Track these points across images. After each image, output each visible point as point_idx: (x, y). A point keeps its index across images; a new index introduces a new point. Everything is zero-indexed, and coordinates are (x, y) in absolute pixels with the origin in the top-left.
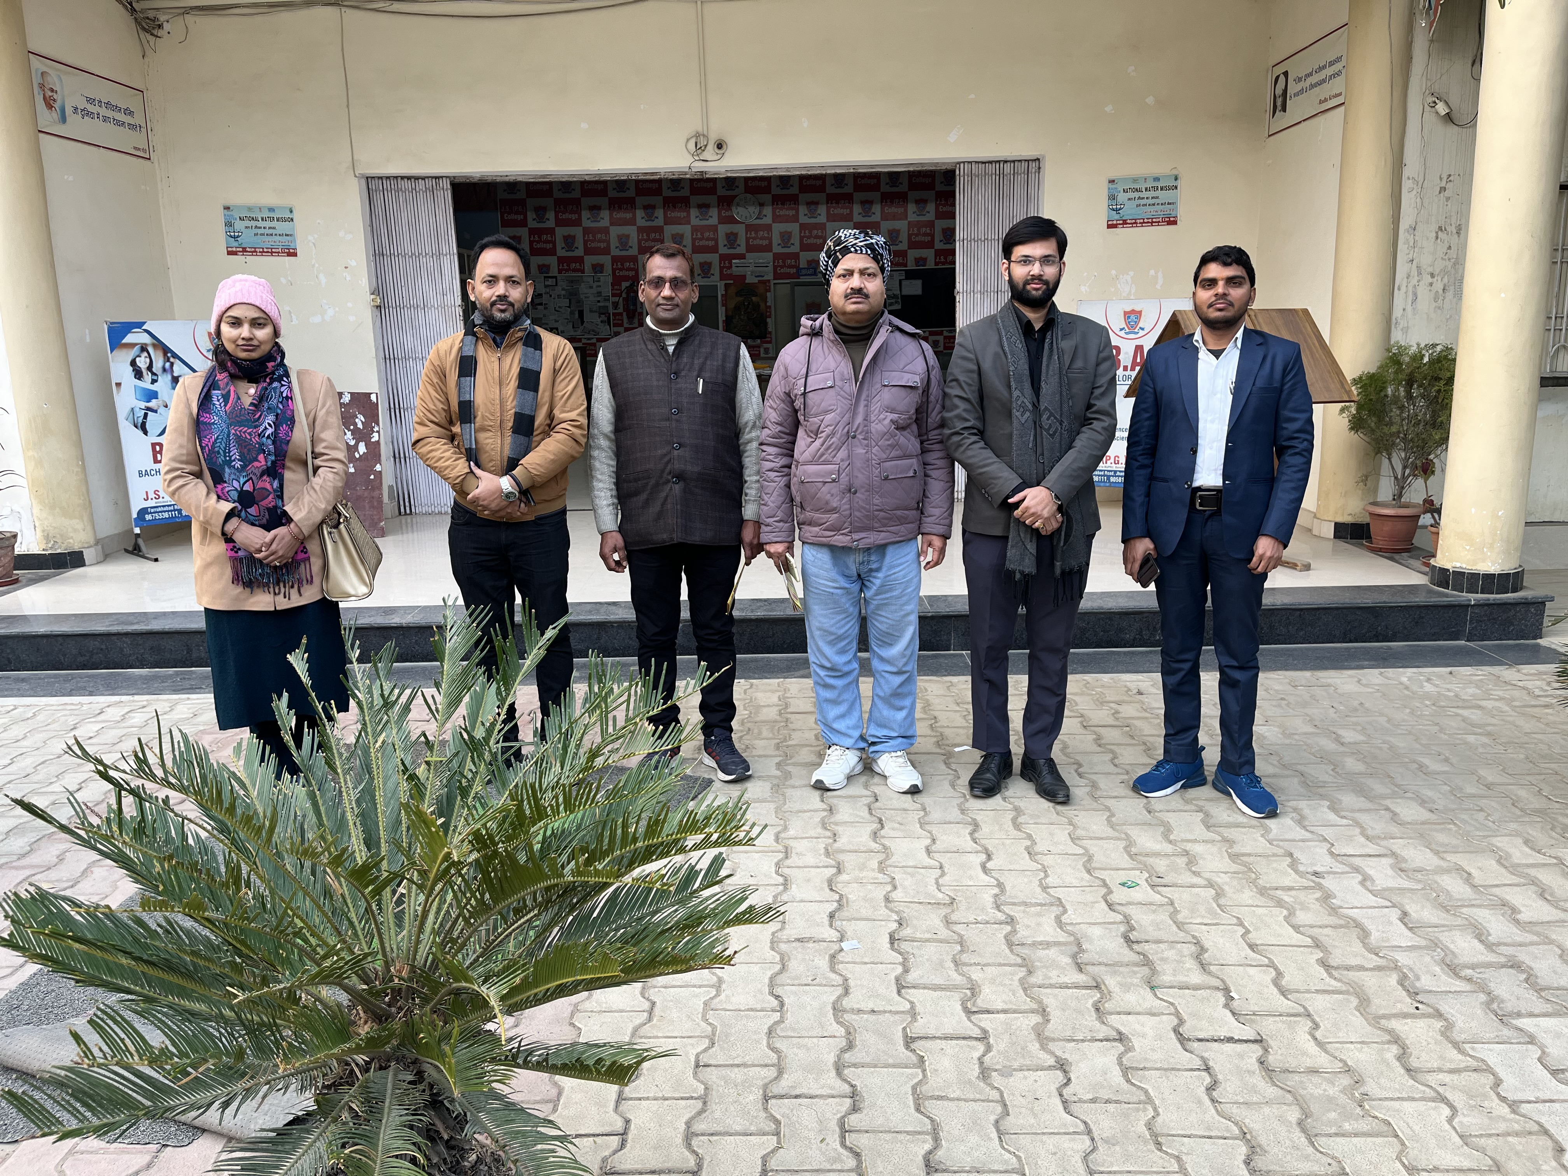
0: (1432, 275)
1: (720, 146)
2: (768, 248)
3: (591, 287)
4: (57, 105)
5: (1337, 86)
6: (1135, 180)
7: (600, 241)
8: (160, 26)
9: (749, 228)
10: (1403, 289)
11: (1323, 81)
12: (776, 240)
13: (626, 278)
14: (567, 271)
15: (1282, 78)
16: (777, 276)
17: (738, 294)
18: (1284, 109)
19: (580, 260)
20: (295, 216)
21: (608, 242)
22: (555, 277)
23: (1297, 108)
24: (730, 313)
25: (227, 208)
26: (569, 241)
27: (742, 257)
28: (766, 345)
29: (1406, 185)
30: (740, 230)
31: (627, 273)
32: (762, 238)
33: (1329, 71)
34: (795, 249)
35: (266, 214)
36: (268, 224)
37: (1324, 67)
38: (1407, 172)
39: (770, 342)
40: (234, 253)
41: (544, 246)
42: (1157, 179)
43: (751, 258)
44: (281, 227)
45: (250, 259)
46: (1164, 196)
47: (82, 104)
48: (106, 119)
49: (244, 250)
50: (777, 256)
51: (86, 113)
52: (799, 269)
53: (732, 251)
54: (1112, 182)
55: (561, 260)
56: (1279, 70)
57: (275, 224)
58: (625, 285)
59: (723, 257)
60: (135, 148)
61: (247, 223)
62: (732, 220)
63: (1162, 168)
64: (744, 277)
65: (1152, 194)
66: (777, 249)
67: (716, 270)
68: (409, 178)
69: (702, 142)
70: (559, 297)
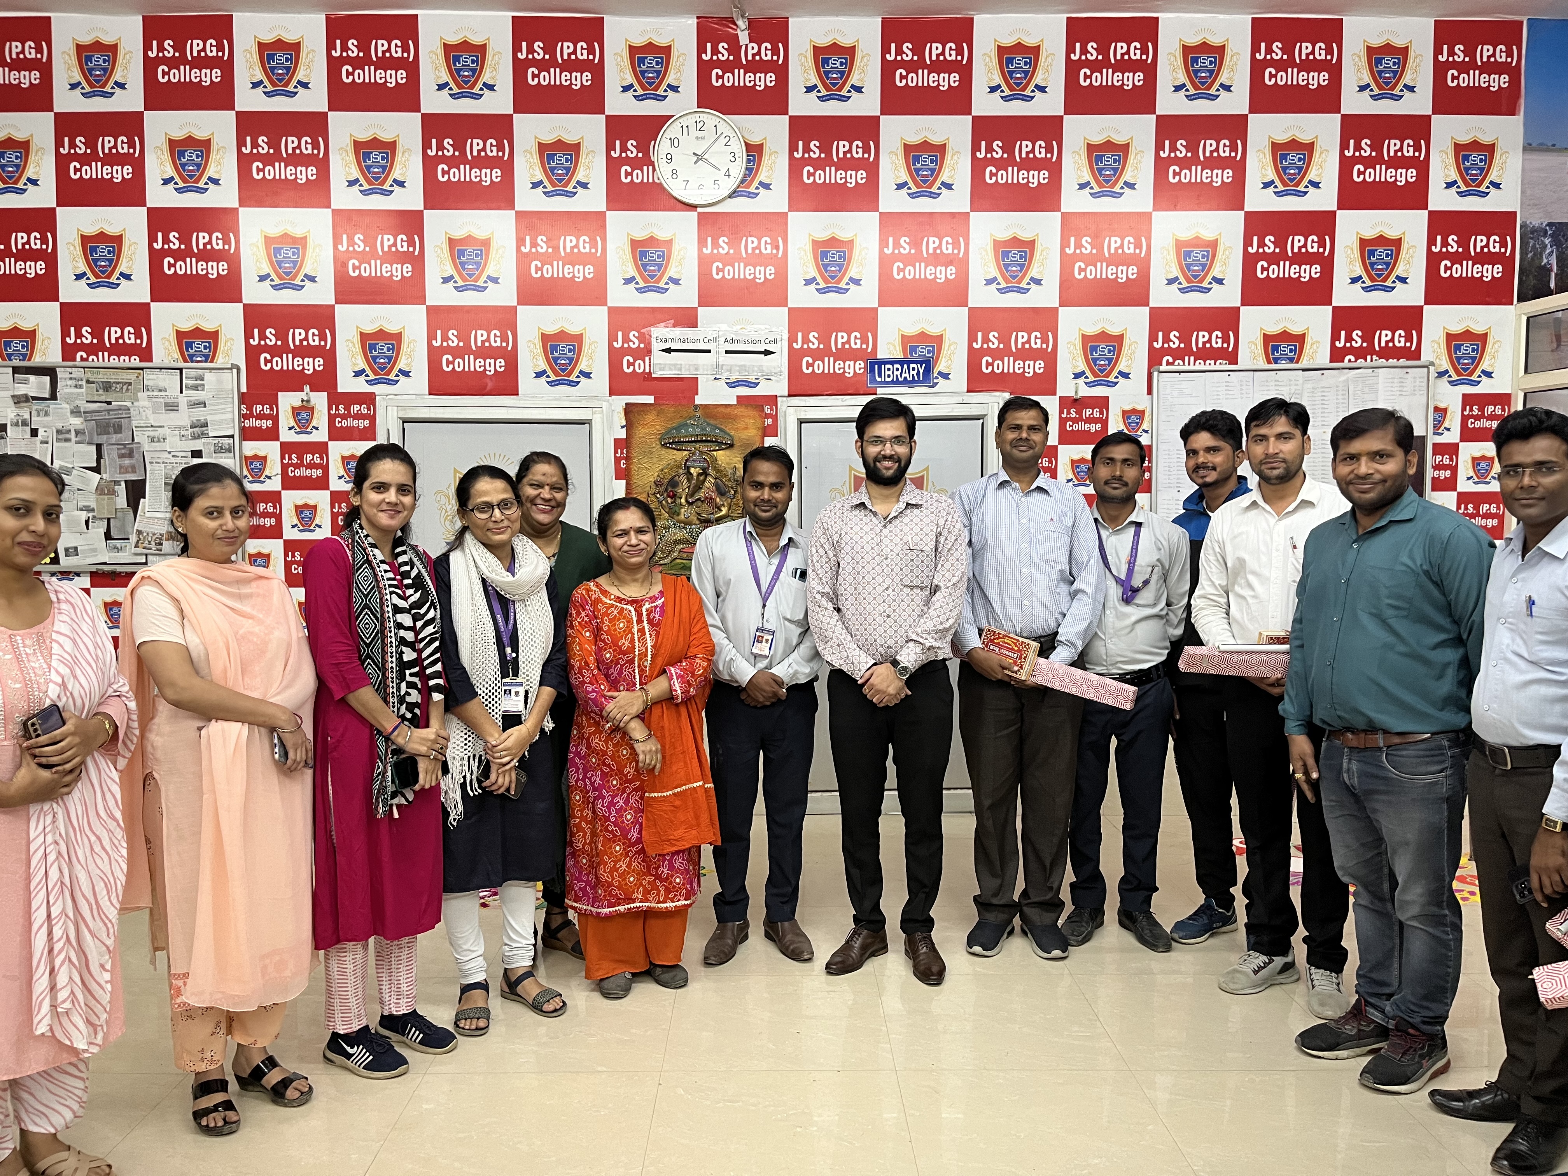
2: (772, 293)
7: (206, 255)
9: (710, 223)
12: (800, 265)
14: (92, 350)
16: (800, 384)
17: (670, 439)
19: (138, 315)
21: (235, 261)
26: (102, 253)
27: (683, 318)
30: (681, 229)
32: (756, 259)
43: (717, 322)
50: (800, 320)
52: (875, 365)
53: (652, 300)
55: (72, 315)
59: (620, 320)
64: (691, 385)
66: (802, 296)
67: (596, 358)
70: (62, 434)
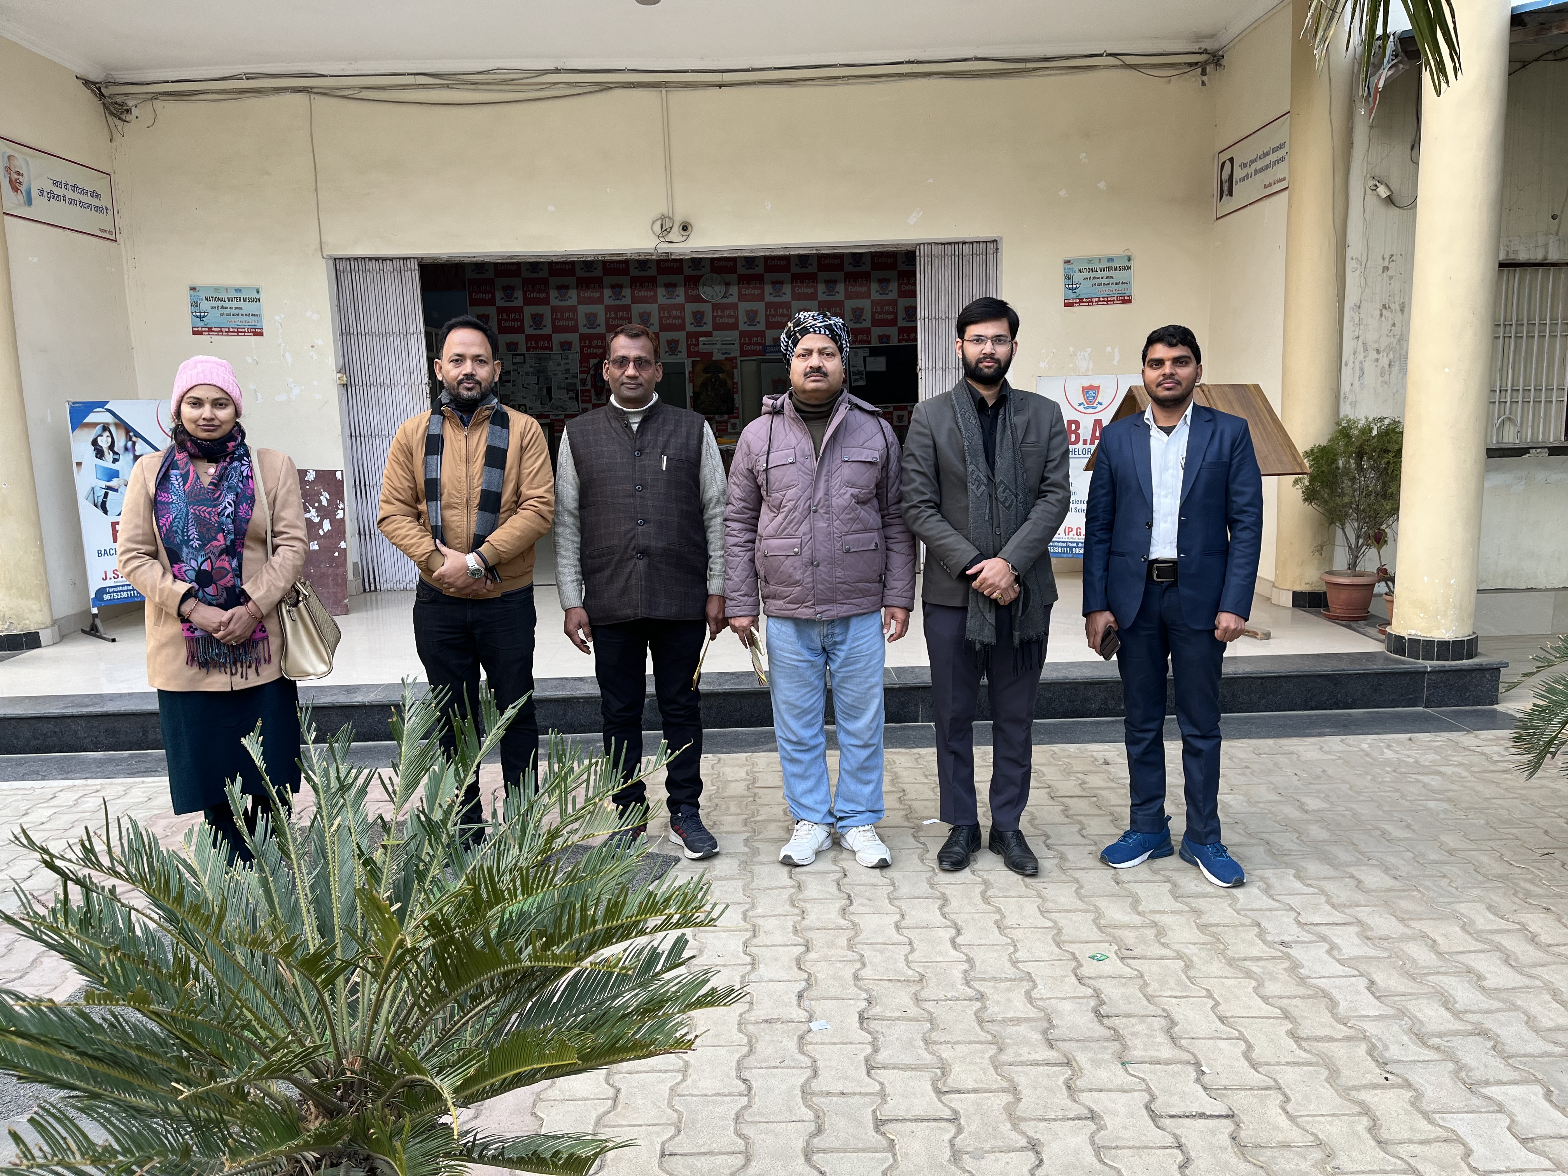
0: (1378, 352)
1: (685, 228)
2: (734, 326)
3: (559, 365)
4: (23, 188)
5: (1281, 171)
6: (1090, 261)
7: (568, 319)
8: (128, 111)
9: (715, 307)
10: (1350, 365)
11: (1267, 167)
12: (742, 318)
13: (594, 356)
14: (535, 348)
15: (1228, 164)
16: (743, 353)
17: (705, 371)
18: (1230, 194)
19: (548, 338)
20: (262, 296)
21: (576, 321)
22: (524, 355)
23: (1242, 192)
24: (697, 390)
25: (193, 289)
26: (537, 320)
27: (708, 334)
28: (733, 421)
29: (1350, 265)
30: (707, 308)
31: (595, 351)
32: (729, 316)
33: (1273, 157)
34: (761, 326)
35: (233, 295)
36: (234, 304)
37: (1268, 154)
38: (1351, 253)
39: (737, 417)
40: (200, 333)
41: (512, 324)
42: (1110, 260)
43: (718, 335)
44: (248, 307)
45: (216, 338)
46: (1118, 276)
47: (48, 186)
48: (72, 202)
49: (210, 330)
50: (743, 334)
51: (52, 196)
52: (765, 346)
53: (699, 329)
54: (1067, 262)
55: (529, 338)
56: (1225, 157)
57: (241, 304)
58: (593, 362)
59: (690, 335)
60: (101, 230)
61: (213, 303)
62: (698, 299)
63: (1115, 249)
64: (711, 354)
65: (1106, 274)
66: (743, 327)
67: (683, 347)
68: (377, 259)
69: (668, 225)
70: (527, 374)
